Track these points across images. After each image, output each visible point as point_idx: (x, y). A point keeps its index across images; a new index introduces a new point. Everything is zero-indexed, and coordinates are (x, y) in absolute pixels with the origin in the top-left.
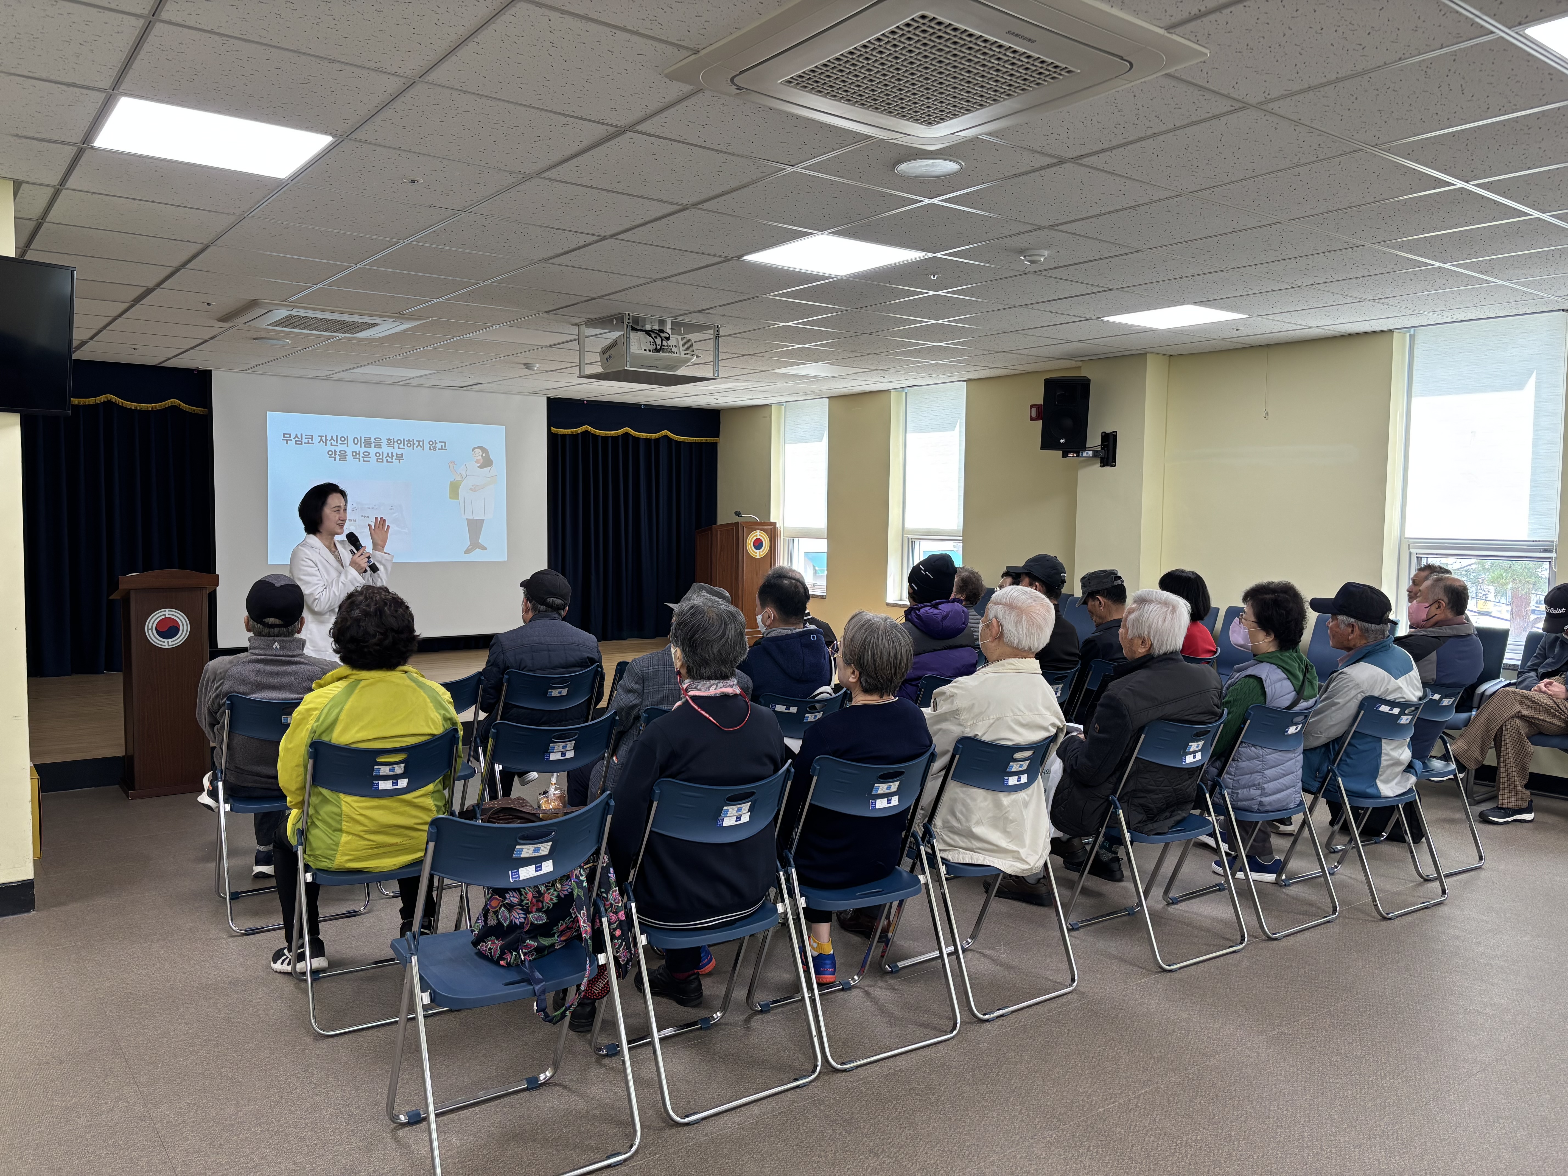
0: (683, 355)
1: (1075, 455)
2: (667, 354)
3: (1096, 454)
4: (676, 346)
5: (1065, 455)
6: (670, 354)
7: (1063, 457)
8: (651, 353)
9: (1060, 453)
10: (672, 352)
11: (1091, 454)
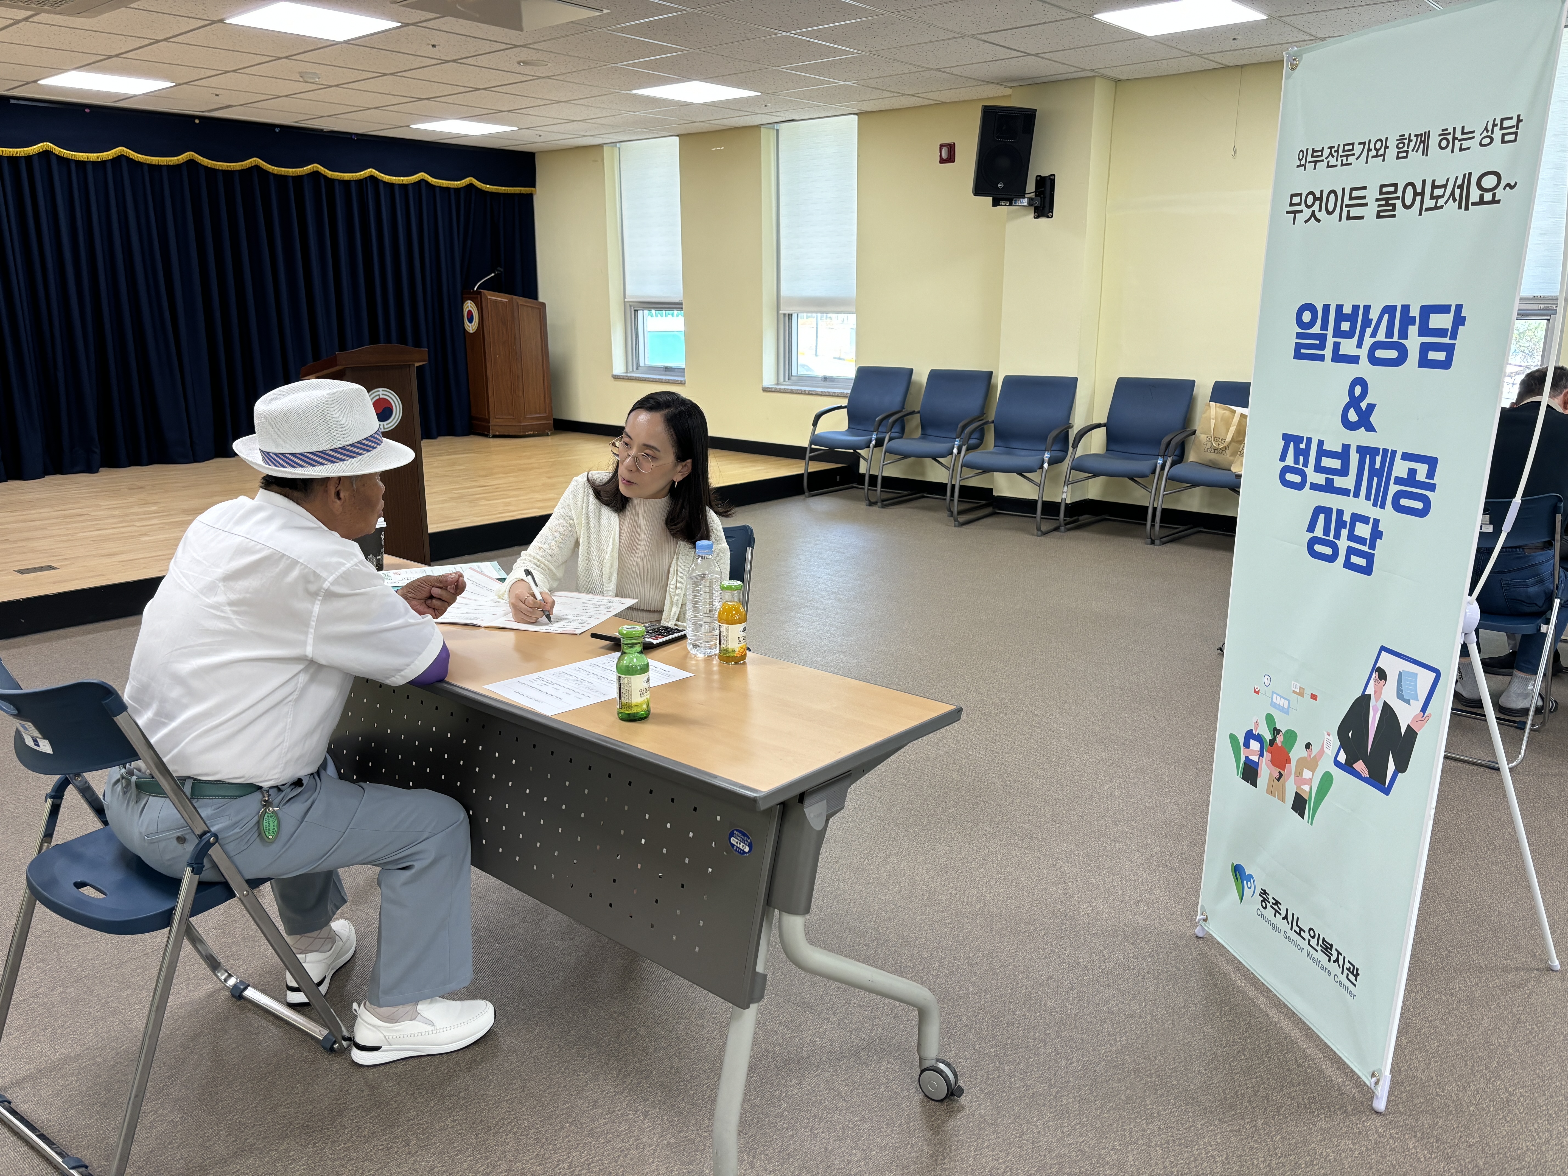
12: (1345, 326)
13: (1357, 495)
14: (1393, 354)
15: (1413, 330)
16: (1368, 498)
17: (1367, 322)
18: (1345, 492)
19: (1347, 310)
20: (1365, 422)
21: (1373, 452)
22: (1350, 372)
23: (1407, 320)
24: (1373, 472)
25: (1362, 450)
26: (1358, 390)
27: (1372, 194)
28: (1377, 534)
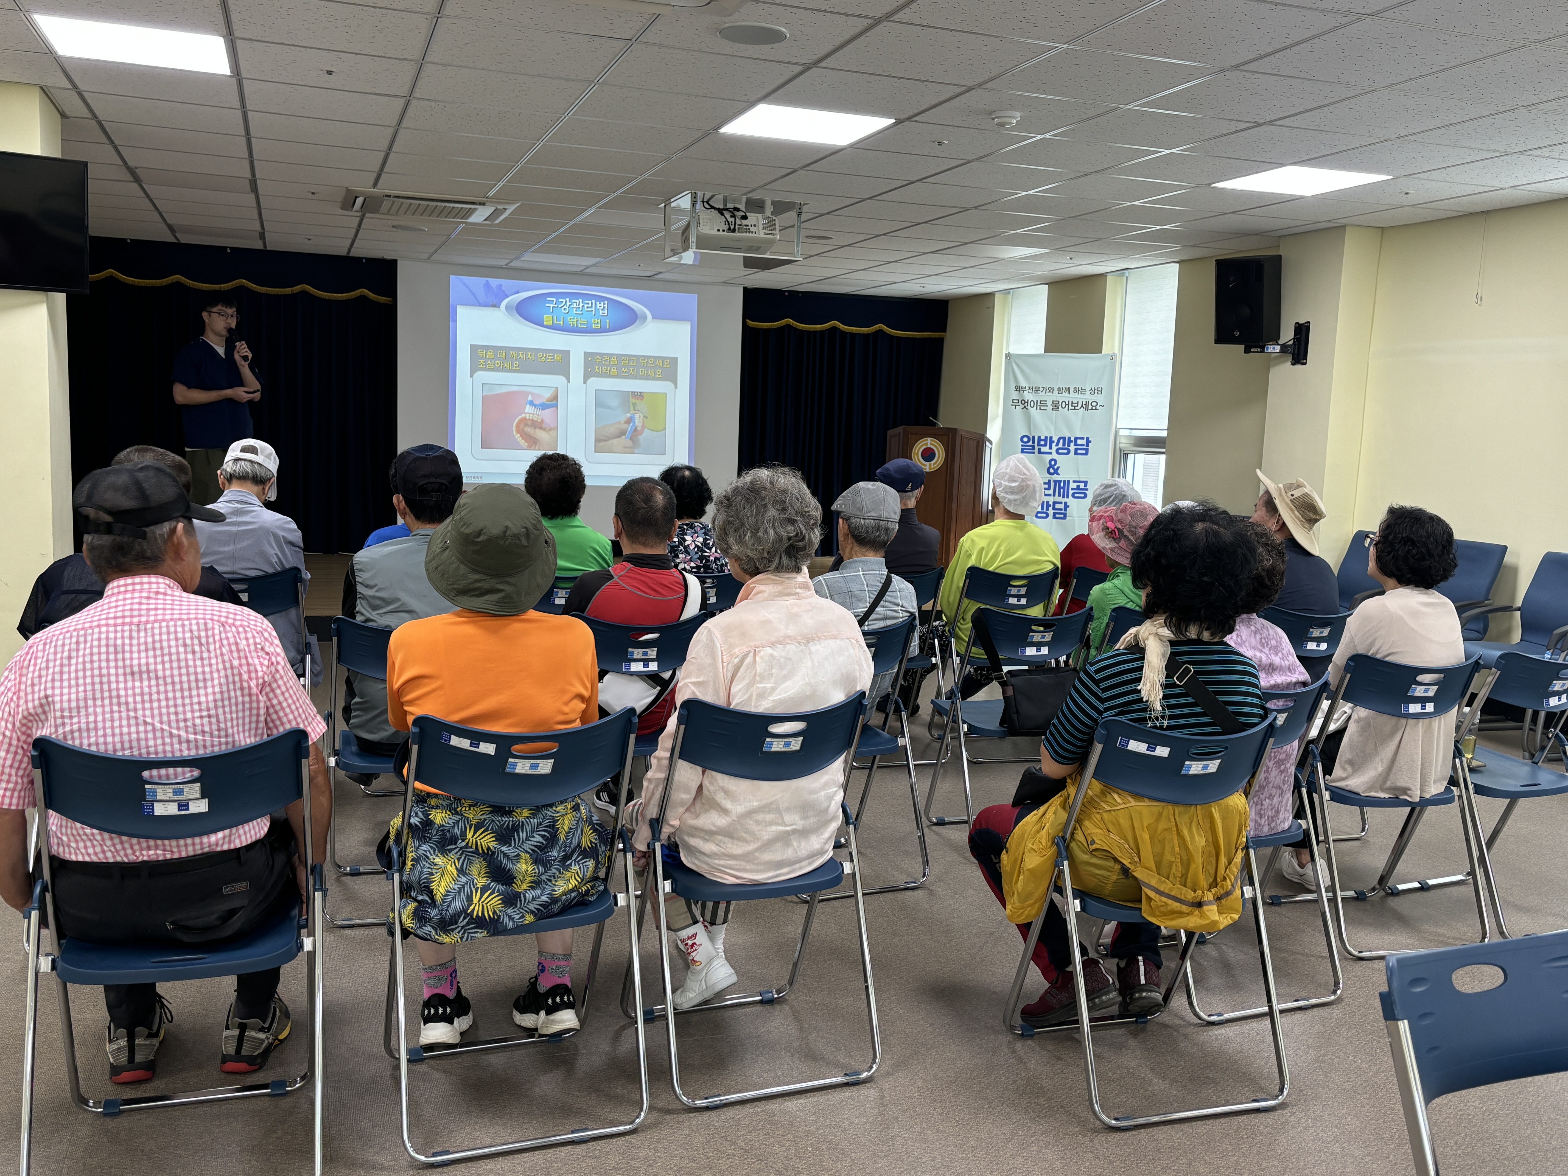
0: (762, 235)
1: (1259, 350)
2: (744, 234)
3: (1284, 348)
4: (755, 226)
5: (1247, 351)
6: (747, 234)
7: (1245, 352)
8: (725, 233)
9: (1242, 347)
10: (749, 232)
11: (1278, 349)
12: (1042, 443)
13: (1054, 495)
14: (1066, 451)
15: (1072, 444)
16: (1059, 495)
17: (1052, 442)
18: (1050, 495)
19: (1043, 438)
20: (1056, 472)
21: (1060, 482)
22: (1049, 457)
23: (1070, 441)
24: (1060, 488)
25: (1055, 482)
26: (1053, 463)
27: (1049, 403)
28: (1066, 506)
